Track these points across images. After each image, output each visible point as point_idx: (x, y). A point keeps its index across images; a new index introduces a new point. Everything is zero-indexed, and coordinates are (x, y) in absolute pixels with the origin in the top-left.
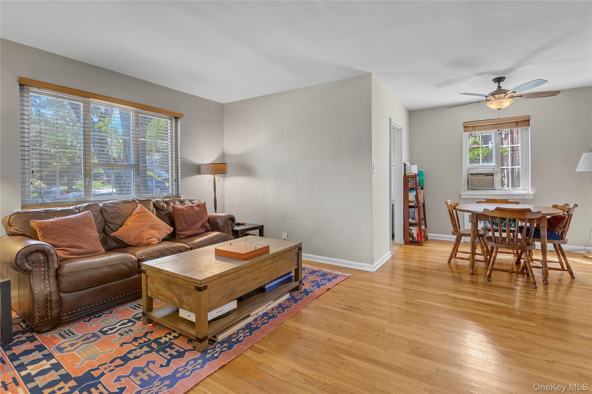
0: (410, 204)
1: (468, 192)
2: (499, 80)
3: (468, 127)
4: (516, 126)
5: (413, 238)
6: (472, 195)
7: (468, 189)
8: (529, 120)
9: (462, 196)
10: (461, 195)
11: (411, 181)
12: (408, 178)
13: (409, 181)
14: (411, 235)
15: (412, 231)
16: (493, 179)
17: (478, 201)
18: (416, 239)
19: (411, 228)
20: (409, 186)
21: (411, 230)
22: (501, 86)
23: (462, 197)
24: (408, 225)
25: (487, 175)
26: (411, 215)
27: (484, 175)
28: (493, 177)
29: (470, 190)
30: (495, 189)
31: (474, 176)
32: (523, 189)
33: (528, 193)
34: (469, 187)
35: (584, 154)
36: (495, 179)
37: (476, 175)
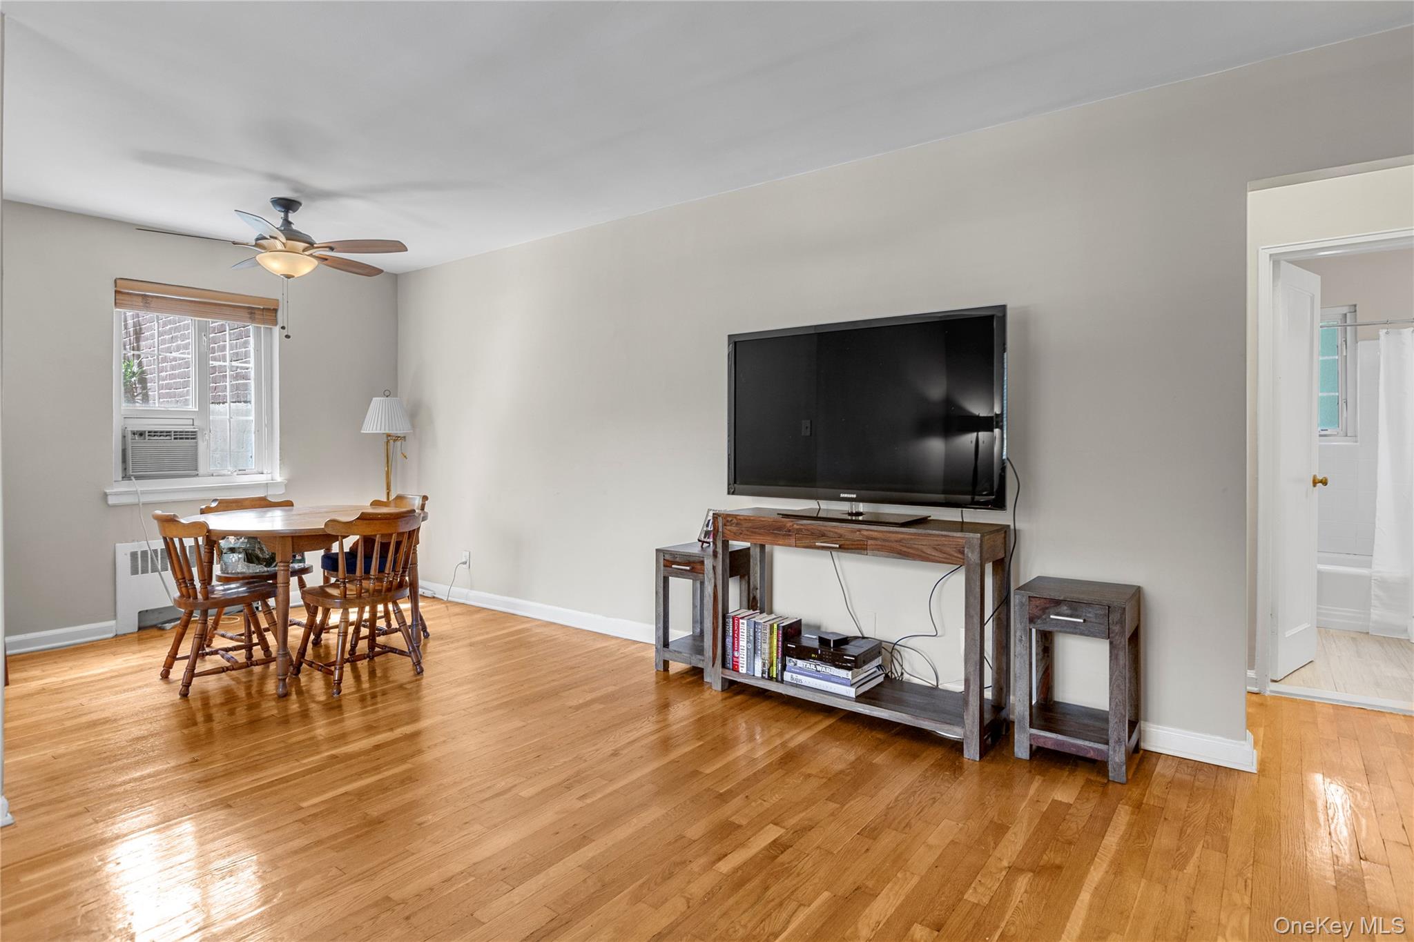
1: (125, 487)
2: (287, 205)
3: (128, 294)
4: (250, 318)
6: (143, 493)
7: (126, 477)
8: (276, 310)
9: (109, 497)
10: (106, 495)
16: (196, 447)
17: (203, 507)
22: (290, 219)
23: (111, 500)
25: (180, 436)
27: (173, 437)
28: (196, 443)
29: (133, 478)
30: (197, 475)
31: (142, 438)
32: (260, 471)
33: (272, 480)
34: (131, 471)
35: (374, 399)
36: (202, 446)
37: (149, 435)
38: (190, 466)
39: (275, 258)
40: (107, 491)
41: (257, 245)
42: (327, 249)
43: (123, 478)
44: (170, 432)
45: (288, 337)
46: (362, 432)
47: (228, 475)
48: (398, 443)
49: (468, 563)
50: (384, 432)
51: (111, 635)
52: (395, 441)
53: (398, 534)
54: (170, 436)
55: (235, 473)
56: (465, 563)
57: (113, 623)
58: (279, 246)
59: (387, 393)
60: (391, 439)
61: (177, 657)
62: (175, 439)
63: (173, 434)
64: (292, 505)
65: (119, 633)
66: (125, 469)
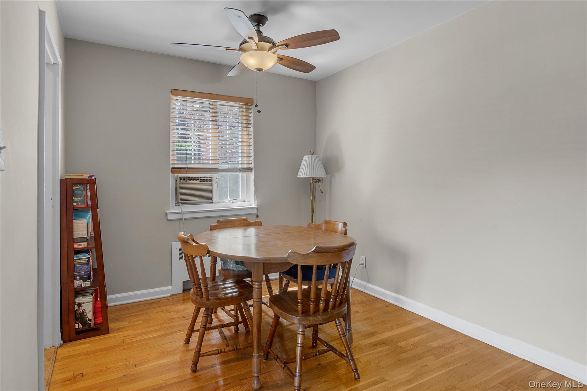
0: (77, 246)
1: (177, 209)
2: (259, 19)
5: (84, 321)
6: (185, 213)
7: (177, 204)
9: (168, 215)
10: (166, 214)
11: (80, 192)
12: (74, 184)
13: (76, 193)
14: (81, 318)
15: (83, 308)
16: (211, 186)
18: (92, 323)
19: (79, 300)
20: (75, 204)
21: (79, 305)
22: (261, 30)
23: (169, 217)
24: (72, 294)
25: (203, 180)
26: (81, 271)
27: (200, 180)
28: (212, 184)
29: (180, 204)
30: (213, 202)
31: (185, 181)
32: (244, 200)
33: (250, 206)
34: (179, 200)
35: (305, 156)
36: (214, 185)
37: (188, 180)
38: (208, 197)
39: (251, 56)
40: (167, 212)
41: (241, 49)
42: (284, 46)
43: (176, 204)
44: (198, 178)
45: (259, 111)
46: (298, 177)
47: (228, 203)
48: (318, 184)
49: (364, 264)
50: (311, 177)
51: (169, 295)
52: (316, 182)
53: (342, 263)
54: (198, 180)
55: (231, 202)
56: (363, 264)
57: (170, 287)
58: (254, 47)
59: (312, 153)
60: (316, 181)
61: (194, 330)
62: (201, 181)
63: (200, 179)
64: (261, 225)
65: (173, 293)
66: (177, 199)
